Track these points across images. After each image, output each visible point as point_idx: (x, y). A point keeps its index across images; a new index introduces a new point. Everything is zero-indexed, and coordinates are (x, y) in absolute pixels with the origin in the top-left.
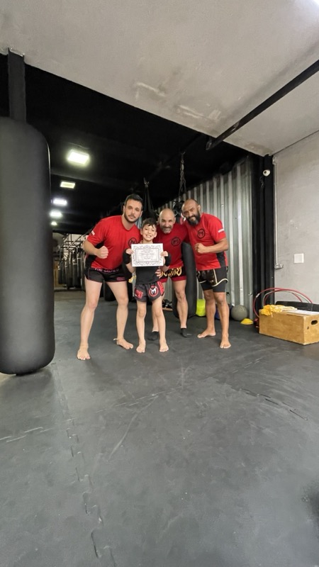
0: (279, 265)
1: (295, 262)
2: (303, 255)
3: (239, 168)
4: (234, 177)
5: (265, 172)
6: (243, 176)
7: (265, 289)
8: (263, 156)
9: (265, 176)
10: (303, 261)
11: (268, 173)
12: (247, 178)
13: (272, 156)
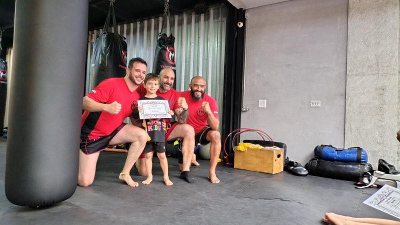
0: (246, 108)
1: (260, 106)
2: (266, 101)
3: (212, 12)
4: (207, 19)
5: (240, 24)
6: (216, 20)
7: (233, 130)
8: (238, 8)
9: (238, 27)
10: (265, 107)
11: (241, 25)
12: (219, 23)
13: (245, 10)
